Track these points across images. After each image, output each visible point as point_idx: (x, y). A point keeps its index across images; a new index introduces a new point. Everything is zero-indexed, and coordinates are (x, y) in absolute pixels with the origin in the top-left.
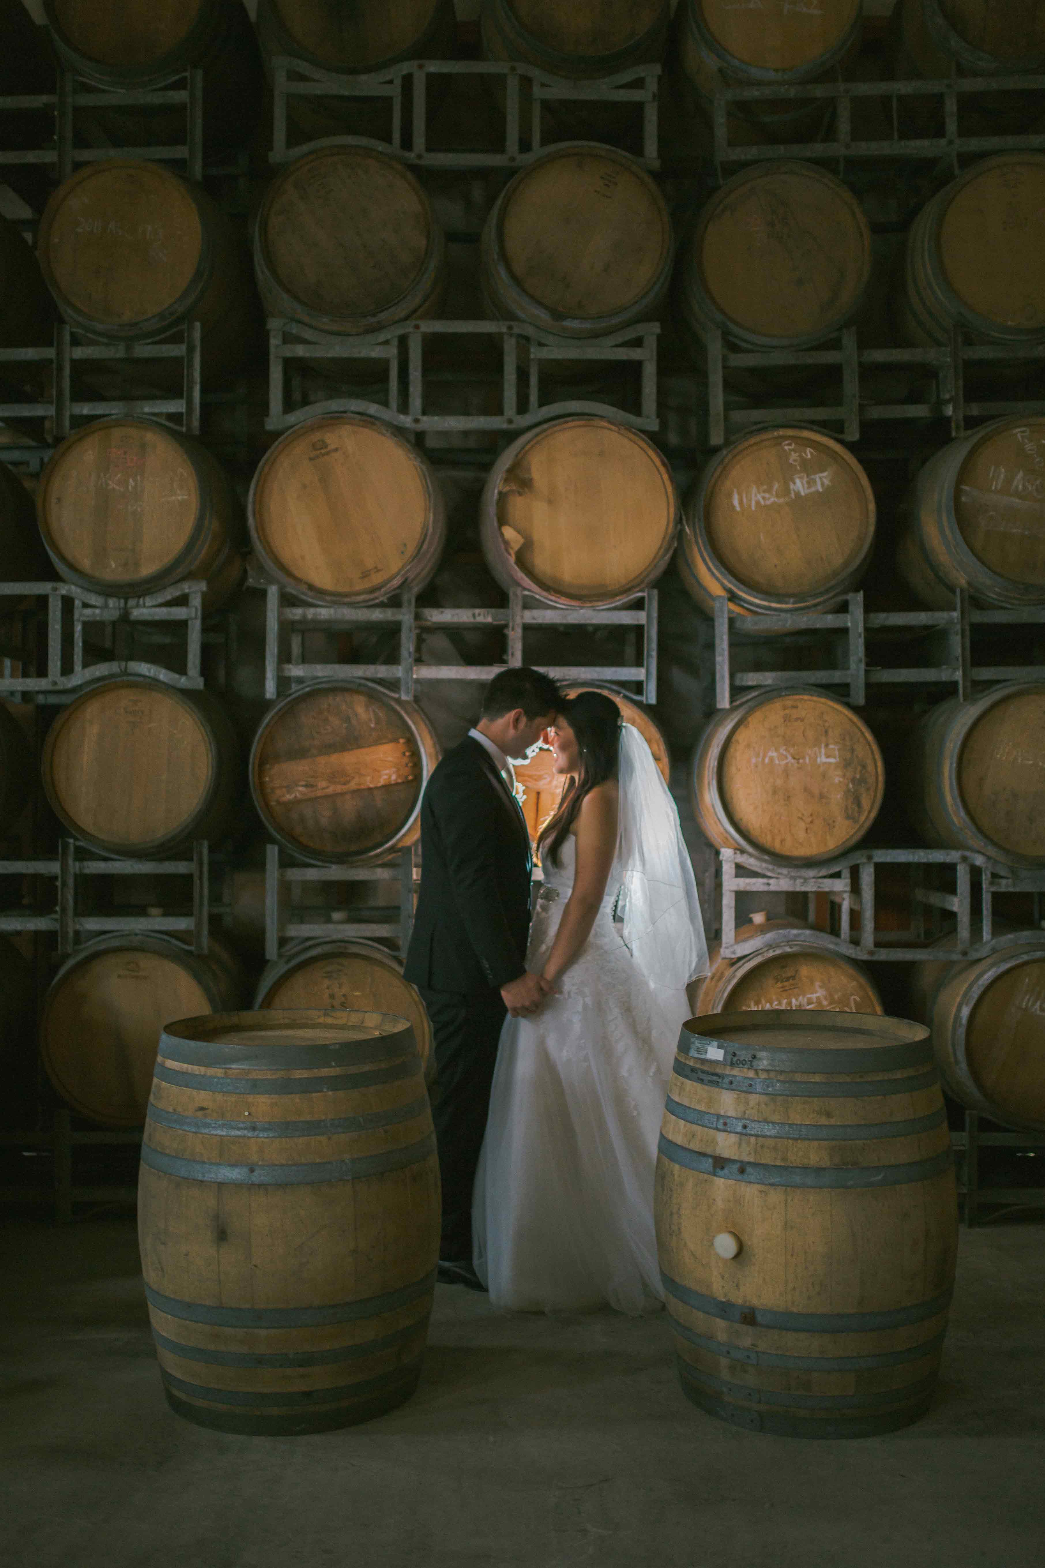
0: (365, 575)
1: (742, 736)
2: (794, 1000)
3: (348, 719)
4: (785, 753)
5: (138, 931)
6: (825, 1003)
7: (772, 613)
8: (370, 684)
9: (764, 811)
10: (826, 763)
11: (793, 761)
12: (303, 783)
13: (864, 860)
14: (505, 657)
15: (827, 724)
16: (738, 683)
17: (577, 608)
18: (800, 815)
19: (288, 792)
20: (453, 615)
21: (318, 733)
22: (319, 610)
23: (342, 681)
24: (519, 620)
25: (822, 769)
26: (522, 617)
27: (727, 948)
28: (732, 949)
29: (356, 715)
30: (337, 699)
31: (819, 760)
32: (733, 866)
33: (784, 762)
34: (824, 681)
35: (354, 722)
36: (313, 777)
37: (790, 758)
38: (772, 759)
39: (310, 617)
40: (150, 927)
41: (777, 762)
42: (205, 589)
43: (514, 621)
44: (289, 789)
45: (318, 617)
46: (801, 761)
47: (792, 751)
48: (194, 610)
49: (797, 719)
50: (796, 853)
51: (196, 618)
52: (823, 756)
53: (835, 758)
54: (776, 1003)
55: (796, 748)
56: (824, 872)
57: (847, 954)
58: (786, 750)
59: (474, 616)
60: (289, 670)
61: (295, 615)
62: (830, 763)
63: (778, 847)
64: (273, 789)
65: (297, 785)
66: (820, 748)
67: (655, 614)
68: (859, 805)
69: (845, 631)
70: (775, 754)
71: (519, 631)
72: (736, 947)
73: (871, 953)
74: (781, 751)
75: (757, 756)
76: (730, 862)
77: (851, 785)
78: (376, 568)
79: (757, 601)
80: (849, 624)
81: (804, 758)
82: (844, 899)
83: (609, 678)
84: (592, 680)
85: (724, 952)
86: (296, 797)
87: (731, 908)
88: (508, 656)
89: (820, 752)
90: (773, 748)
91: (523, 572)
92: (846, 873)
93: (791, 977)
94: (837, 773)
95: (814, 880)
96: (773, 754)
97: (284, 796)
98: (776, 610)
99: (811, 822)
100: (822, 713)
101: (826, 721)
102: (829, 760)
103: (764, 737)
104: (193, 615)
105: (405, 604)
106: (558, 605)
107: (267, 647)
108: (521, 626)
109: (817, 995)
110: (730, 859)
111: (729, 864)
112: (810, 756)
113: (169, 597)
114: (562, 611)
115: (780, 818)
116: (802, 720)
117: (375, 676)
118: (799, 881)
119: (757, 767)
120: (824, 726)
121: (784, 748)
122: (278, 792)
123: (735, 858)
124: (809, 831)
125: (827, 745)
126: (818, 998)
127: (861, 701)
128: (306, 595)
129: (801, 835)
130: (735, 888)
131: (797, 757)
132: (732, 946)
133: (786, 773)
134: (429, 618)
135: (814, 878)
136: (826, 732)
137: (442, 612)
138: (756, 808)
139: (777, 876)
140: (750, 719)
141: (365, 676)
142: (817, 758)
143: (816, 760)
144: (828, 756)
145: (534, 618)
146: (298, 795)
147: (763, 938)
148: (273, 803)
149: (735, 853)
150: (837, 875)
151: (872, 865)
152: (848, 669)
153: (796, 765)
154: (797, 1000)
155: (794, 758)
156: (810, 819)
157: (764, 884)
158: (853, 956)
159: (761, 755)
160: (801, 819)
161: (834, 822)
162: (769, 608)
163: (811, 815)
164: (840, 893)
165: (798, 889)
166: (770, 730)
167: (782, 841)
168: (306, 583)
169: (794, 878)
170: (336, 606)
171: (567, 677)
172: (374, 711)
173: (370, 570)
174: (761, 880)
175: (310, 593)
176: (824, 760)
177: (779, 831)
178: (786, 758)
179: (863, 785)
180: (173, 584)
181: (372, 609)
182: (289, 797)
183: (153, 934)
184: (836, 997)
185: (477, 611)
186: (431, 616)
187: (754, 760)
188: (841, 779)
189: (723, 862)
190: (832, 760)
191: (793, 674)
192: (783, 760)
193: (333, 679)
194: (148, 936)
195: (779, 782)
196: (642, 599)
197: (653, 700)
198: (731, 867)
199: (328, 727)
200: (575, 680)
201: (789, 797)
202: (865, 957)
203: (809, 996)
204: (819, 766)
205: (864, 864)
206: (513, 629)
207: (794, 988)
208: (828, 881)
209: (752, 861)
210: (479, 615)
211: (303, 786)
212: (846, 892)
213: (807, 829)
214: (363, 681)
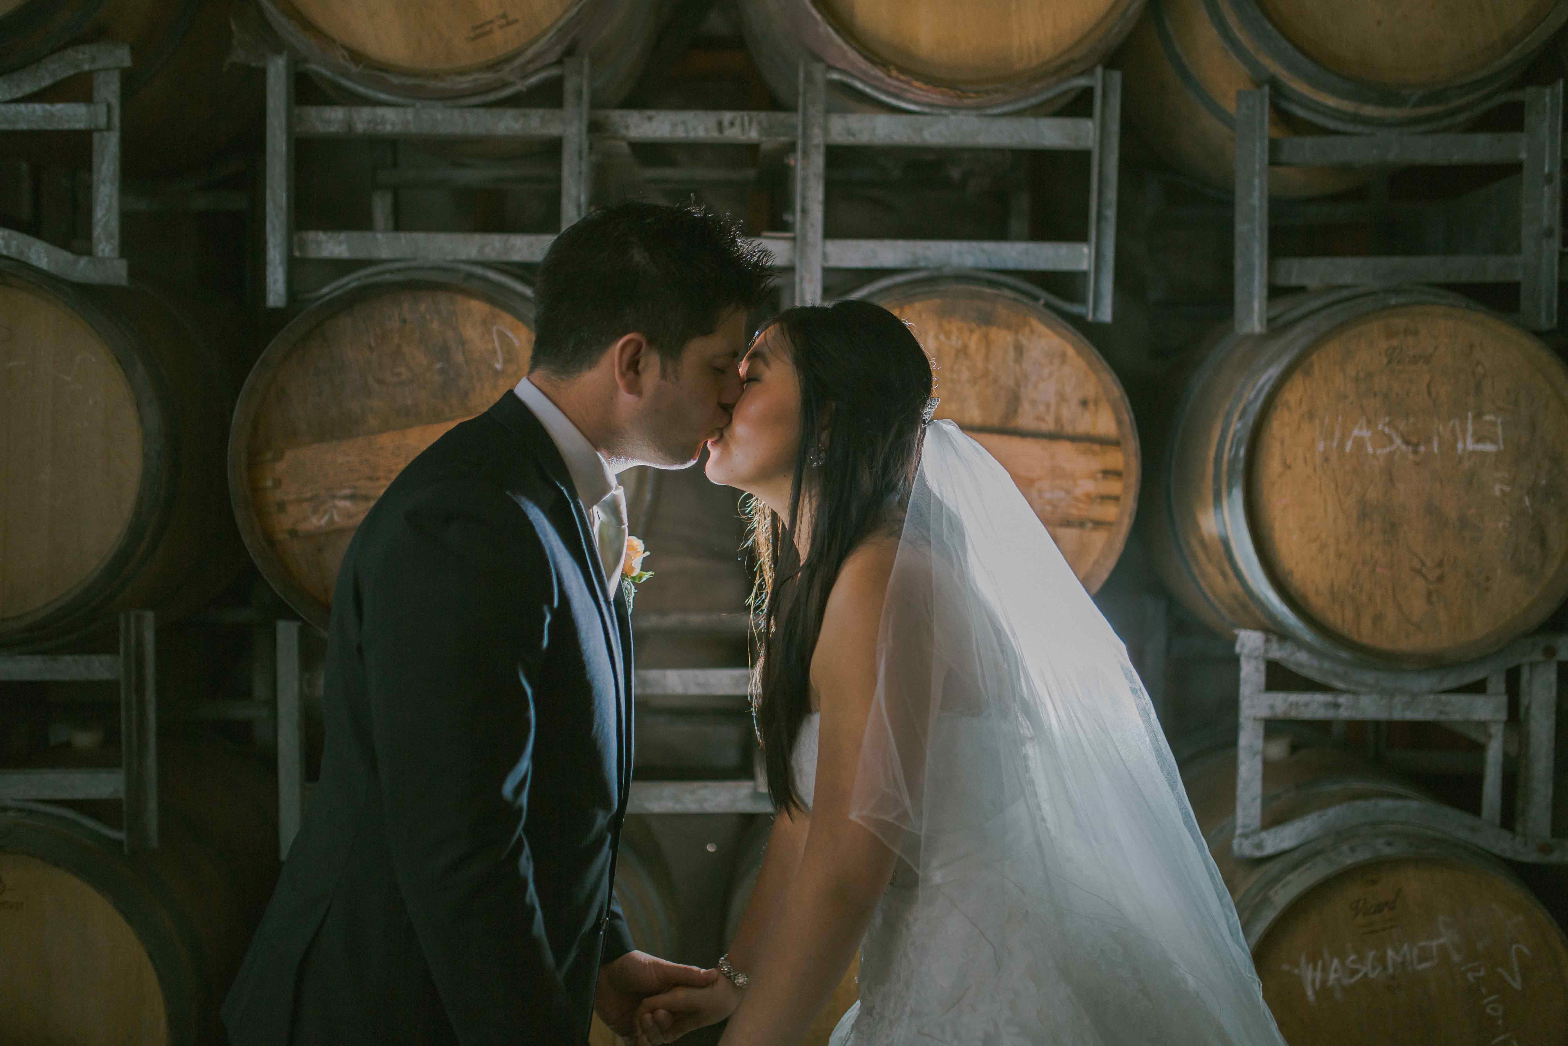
0: (480, 31)
1: (1294, 394)
2: (1390, 953)
3: (443, 352)
4: (1387, 430)
5: (10, 803)
6: (1456, 958)
7: (1359, 128)
8: (492, 275)
9: (1339, 555)
10: (1474, 452)
11: (1404, 447)
12: (347, 492)
13: (1538, 656)
14: (787, 217)
15: (1480, 369)
16: (1281, 281)
17: (945, 112)
18: (1416, 564)
19: (315, 511)
20: (674, 125)
21: (380, 382)
22: (380, 111)
23: (434, 268)
24: (817, 138)
25: (1466, 465)
26: (826, 130)
27: (1245, 836)
28: (1255, 839)
29: (463, 342)
30: (423, 307)
31: (1460, 446)
32: (1262, 667)
33: (1387, 450)
34: (1464, 278)
35: (459, 357)
36: (371, 479)
37: (1398, 441)
38: (1360, 444)
39: (360, 127)
40: (34, 794)
41: (1370, 450)
42: (127, 63)
43: (806, 136)
44: (317, 503)
45: (380, 128)
46: (1422, 449)
47: (1402, 426)
48: (103, 109)
49: (1415, 360)
50: (1406, 644)
51: (109, 128)
52: (1469, 440)
53: (1494, 441)
54: (1353, 957)
55: (1412, 420)
56: (1451, 681)
57: (1497, 851)
58: (1389, 424)
59: (720, 125)
60: (319, 243)
61: (329, 122)
62: (1484, 454)
63: (1366, 635)
64: (282, 506)
65: (334, 497)
66: (1463, 419)
67: (1115, 127)
68: (1543, 542)
69: (1514, 169)
70: (1366, 434)
71: (818, 161)
72: (1264, 835)
73: (1546, 849)
74: (1380, 427)
75: (1329, 436)
76: (1256, 658)
77: (1527, 501)
78: (504, 16)
79: (1331, 102)
80: (1523, 156)
81: (1428, 441)
82: (1490, 737)
83: (1011, 265)
84: (977, 269)
85: (1240, 845)
86: (331, 521)
87: (1255, 754)
88: (794, 213)
89: (1464, 431)
90: (1363, 421)
91: (830, 24)
92: (1497, 684)
93: (1386, 904)
94: (1498, 475)
95: (1432, 697)
96: (1361, 432)
97: (305, 518)
98: (1367, 121)
99: (1440, 579)
100: (1471, 346)
101: (1478, 363)
102: (1481, 447)
103: (1343, 397)
104: (102, 121)
105: (569, 98)
106: (904, 105)
107: (268, 193)
108: (822, 149)
109: (1442, 941)
110: (1257, 653)
111: (1253, 663)
112: (1441, 438)
113: (47, 82)
114: (912, 118)
115: (1373, 571)
116: (1427, 359)
117: (505, 258)
118: (1398, 700)
119: (1327, 460)
120: (1473, 373)
121: (1387, 419)
122: (292, 510)
123: (1266, 651)
124: (1434, 599)
125: (1478, 416)
126: (1442, 948)
127: (1547, 320)
128: (347, 75)
129: (1418, 607)
130: (1265, 713)
131: (1414, 440)
132: (1254, 832)
133: (1390, 476)
134: (624, 132)
135: (1431, 692)
136: (1478, 387)
137: (650, 118)
138: (1323, 547)
139: (1352, 687)
140: (1314, 357)
141: (480, 258)
142: (1456, 441)
143: (1454, 447)
144: (1479, 440)
145: (850, 132)
146: (336, 518)
147: (1321, 816)
148: (281, 536)
149: (1267, 641)
150: (1478, 688)
151: (1554, 667)
152: (1518, 250)
153: (1411, 457)
154: (1397, 951)
155: (1407, 443)
156: (1438, 572)
157: (1327, 705)
158: (1509, 854)
159: (1337, 434)
160: (1419, 572)
161: (1488, 579)
162: (1355, 119)
163: (1440, 564)
164: (1483, 725)
165: (1397, 716)
166: (1357, 380)
167: (1377, 619)
168: (344, 47)
169: (1390, 694)
170: (418, 105)
171: (922, 264)
172: (502, 336)
173: (491, 22)
174: (1320, 697)
175: (354, 69)
176: (1471, 446)
177: (1370, 599)
178: (1391, 441)
179: (1552, 500)
180: (53, 52)
181: (496, 111)
182: (317, 522)
183: (43, 808)
184: (1480, 946)
185: (727, 116)
186: (627, 127)
187: (1321, 446)
188: (1507, 489)
189: (1242, 659)
190: (1489, 447)
191: (1397, 261)
192: (1383, 447)
193: (414, 264)
194: (31, 812)
195: (1373, 494)
196: (1087, 93)
197: (1106, 314)
198: (1257, 670)
199: (402, 370)
200: (939, 269)
201: (1393, 525)
202: (1531, 857)
203: (1423, 944)
204: (1461, 459)
205: (1533, 665)
206: (805, 153)
207: (1392, 927)
208: (1462, 700)
209: (1303, 657)
210: (732, 124)
211: (345, 498)
212: (1496, 722)
213: (1429, 595)
214: (479, 271)
